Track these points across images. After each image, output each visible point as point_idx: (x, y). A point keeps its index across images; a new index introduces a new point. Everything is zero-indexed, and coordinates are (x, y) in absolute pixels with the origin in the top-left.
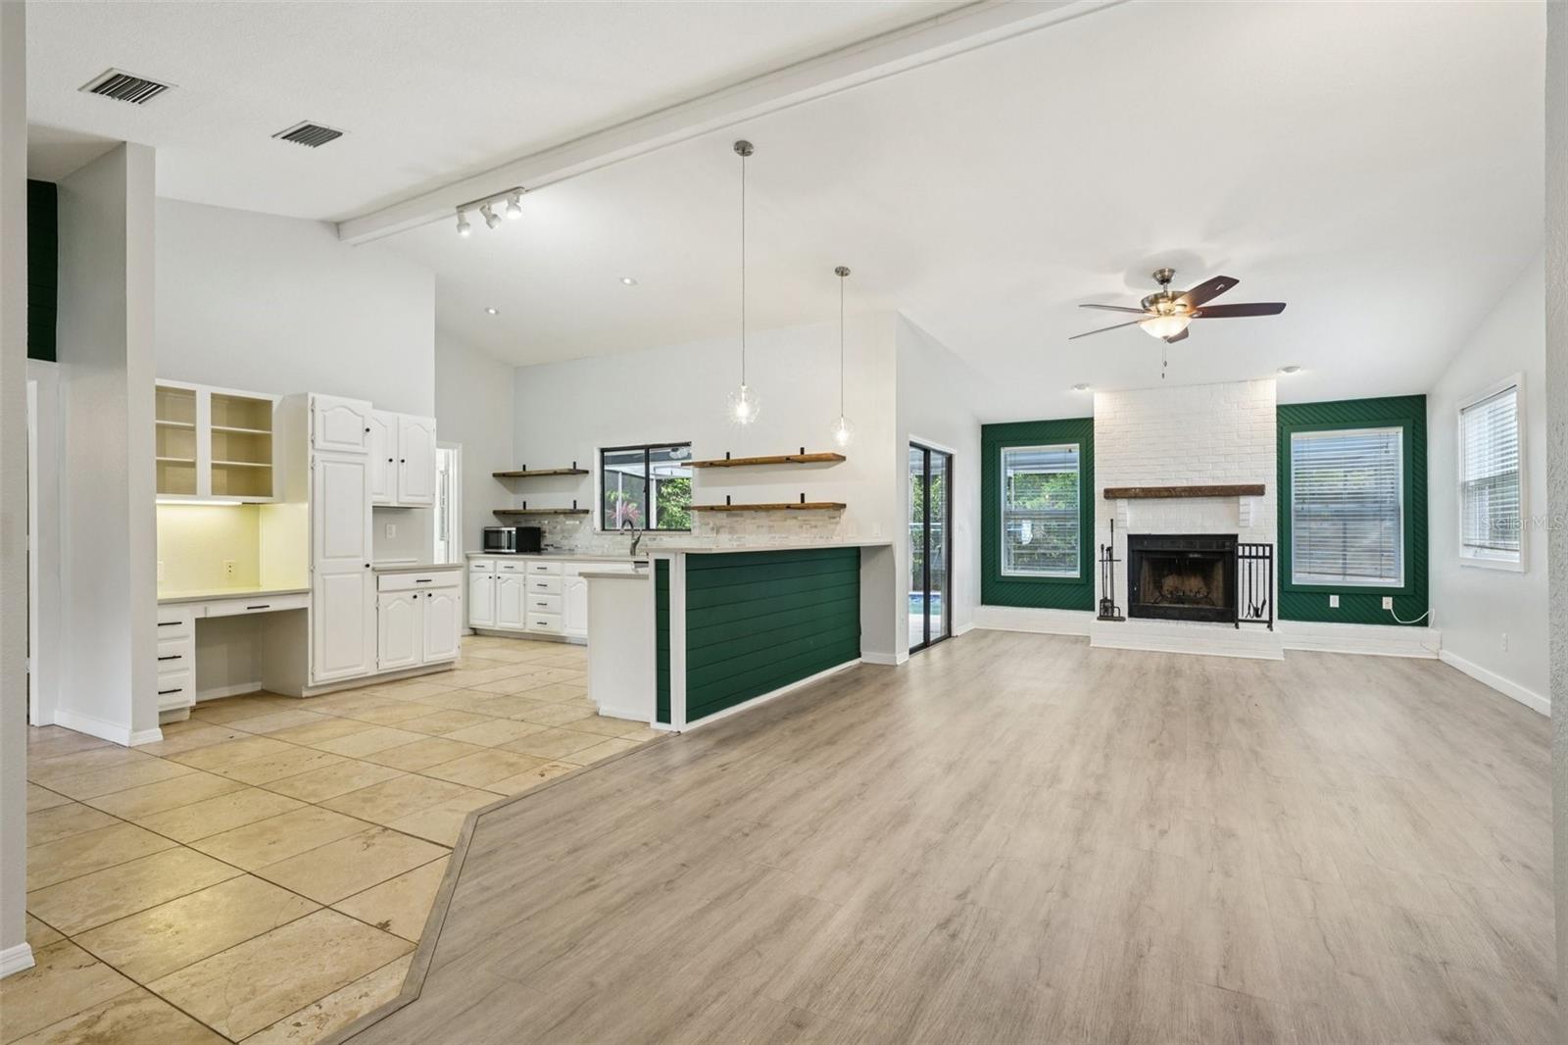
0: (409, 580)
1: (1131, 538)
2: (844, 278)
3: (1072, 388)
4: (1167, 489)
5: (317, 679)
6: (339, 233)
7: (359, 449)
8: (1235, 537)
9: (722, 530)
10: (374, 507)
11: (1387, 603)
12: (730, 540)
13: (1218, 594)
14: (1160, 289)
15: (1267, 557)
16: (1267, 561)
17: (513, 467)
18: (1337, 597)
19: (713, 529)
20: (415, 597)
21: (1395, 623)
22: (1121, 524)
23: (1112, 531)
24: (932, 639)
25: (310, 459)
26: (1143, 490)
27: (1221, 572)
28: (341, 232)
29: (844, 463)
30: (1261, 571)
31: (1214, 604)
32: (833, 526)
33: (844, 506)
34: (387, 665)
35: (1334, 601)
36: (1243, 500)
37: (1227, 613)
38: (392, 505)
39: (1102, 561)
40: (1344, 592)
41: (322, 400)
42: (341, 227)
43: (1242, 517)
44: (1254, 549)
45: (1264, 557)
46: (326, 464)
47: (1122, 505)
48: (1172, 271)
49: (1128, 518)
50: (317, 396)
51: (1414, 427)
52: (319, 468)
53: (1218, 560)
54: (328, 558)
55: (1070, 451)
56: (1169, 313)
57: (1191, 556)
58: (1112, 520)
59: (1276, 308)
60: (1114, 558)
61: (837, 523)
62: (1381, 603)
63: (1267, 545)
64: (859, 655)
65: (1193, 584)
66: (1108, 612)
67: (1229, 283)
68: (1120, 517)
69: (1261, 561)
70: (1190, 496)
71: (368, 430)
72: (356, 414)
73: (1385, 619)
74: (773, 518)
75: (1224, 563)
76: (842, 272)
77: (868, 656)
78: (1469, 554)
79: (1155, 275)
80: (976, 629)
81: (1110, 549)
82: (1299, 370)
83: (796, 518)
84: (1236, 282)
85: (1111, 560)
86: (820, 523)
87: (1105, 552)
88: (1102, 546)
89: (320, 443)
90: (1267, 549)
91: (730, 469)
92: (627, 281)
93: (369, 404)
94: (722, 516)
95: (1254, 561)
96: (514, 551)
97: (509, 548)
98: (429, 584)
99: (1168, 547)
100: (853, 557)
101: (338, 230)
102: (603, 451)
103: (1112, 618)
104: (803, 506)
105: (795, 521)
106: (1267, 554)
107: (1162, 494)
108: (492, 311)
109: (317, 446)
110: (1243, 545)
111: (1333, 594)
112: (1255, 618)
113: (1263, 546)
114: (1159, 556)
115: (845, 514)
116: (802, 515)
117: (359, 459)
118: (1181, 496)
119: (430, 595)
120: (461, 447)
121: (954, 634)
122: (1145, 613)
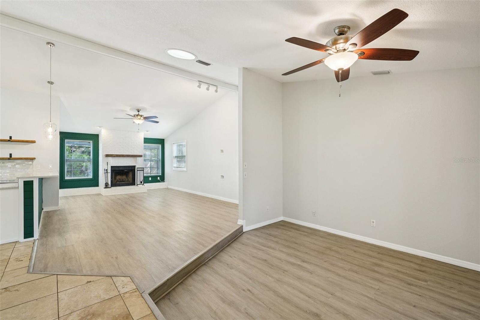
1: (112, 167)
2: (52, 85)
3: (97, 127)
4: (122, 155)
8: (135, 166)
13: (130, 179)
14: (137, 113)
22: (109, 163)
23: (107, 165)
26: (116, 155)
27: (131, 174)
31: (129, 182)
35: (150, 179)
36: (138, 158)
37: (133, 183)
39: (105, 173)
40: (152, 177)
43: (137, 162)
44: (139, 169)
47: (110, 159)
48: (140, 110)
49: (111, 162)
51: (163, 145)
53: (130, 172)
55: (89, 143)
56: (140, 119)
58: (107, 163)
62: (158, 178)
64: (43, 209)
65: (124, 177)
66: (108, 186)
67: (156, 117)
73: (159, 181)
75: (132, 172)
76: (51, 83)
77: (47, 209)
78: (174, 168)
79: (137, 110)
81: (107, 170)
84: (158, 118)
85: (107, 173)
88: (105, 169)
95: (141, 171)
99: (120, 169)
103: (108, 188)
111: (150, 177)
112: (140, 184)
114: (119, 171)
115: (35, 161)
122: (114, 185)
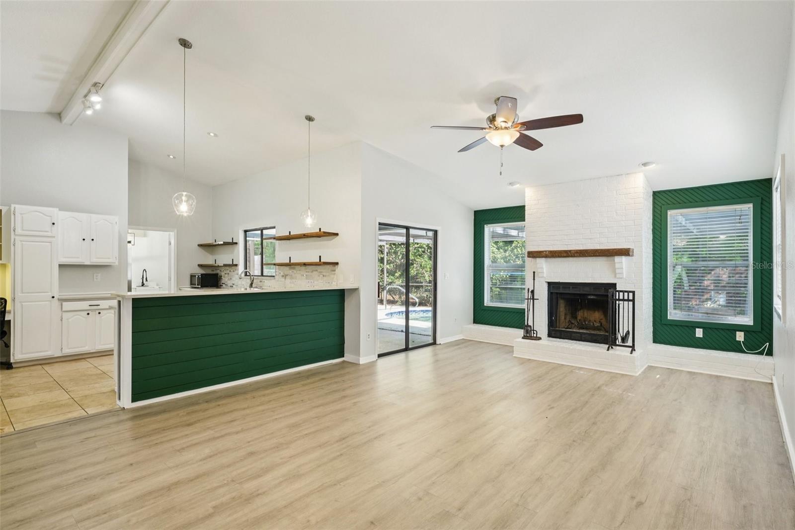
0: (85, 305)
1: (549, 284)
2: (310, 122)
3: (508, 185)
4: (566, 252)
5: (16, 358)
6: (61, 120)
7: (49, 234)
8: (614, 285)
9: (287, 277)
10: (59, 265)
11: (740, 336)
12: (290, 283)
15: (630, 300)
16: (631, 303)
17: (210, 241)
18: (701, 330)
19: (283, 276)
20: (88, 314)
21: (743, 352)
22: (540, 275)
23: (534, 279)
24: (410, 347)
25: (12, 240)
26: (551, 252)
28: (62, 118)
29: (338, 237)
30: (626, 310)
32: (332, 276)
33: (337, 264)
34: (67, 351)
35: (699, 333)
36: (617, 259)
38: (86, 264)
39: (529, 299)
40: (707, 327)
41: (19, 208)
42: (62, 115)
43: (617, 271)
44: (626, 294)
45: (628, 300)
46: (24, 243)
47: (542, 263)
49: (545, 271)
50: (17, 206)
51: (762, 203)
52: (18, 244)
54: (24, 293)
57: (589, 297)
58: (534, 272)
59: (577, 119)
60: (535, 298)
61: (335, 274)
62: (735, 336)
63: (630, 292)
64: (343, 356)
65: (598, 316)
66: (530, 334)
68: (539, 270)
69: (626, 303)
70: (580, 256)
71: (53, 224)
72: (46, 215)
74: (307, 271)
76: (310, 119)
77: (348, 357)
79: (495, 102)
80: (463, 339)
81: (533, 292)
82: (654, 165)
83: (317, 270)
85: (533, 299)
86: (328, 274)
87: (530, 293)
88: (528, 289)
89: (19, 231)
90: (631, 295)
91: (291, 241)
92: (212, 134)
93: (56, 210)
94: (287, 268)
96: (200, 286)
97: (198, 285)
98: (98, 307)
99: (571, 291)
100: (340, 295)
101: (60, 118)
102: (246, 231)
103: (531, 338)
104: (320, 264)
105: (316, 272)
106: (631, 298)
107: (562, 255)
108: (171, 157)
109: (16, 233)
110: (618, 291)
111: (698, 327)
112: (622, 344)
113: (628, 292)
114: (571, 297)
115: (338, 269)
116: (319, 268)
117: (49, 239)
118: (574, 256)
119: (99, 313)
120: (176, 231)
121: (438, 342)
122: (558, 335)
